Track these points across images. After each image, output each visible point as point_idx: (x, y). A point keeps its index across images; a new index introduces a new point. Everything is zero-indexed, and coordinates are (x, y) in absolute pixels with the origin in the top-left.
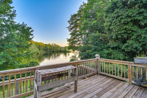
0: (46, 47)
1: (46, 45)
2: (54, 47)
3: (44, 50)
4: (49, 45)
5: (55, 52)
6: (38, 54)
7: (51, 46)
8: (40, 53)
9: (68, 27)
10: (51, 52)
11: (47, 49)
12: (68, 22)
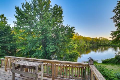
0: (92, 41)
1: (93, 39)
2: (101, 41)
3: (91, 43)
4: (96, 39)
5: (101, 45)
6: (85, 46)
7: (98, 40)
8: (87, 46)
9: (113, 18)
10: (97, 45)
11: (94, 43)
12: (113, 11)
